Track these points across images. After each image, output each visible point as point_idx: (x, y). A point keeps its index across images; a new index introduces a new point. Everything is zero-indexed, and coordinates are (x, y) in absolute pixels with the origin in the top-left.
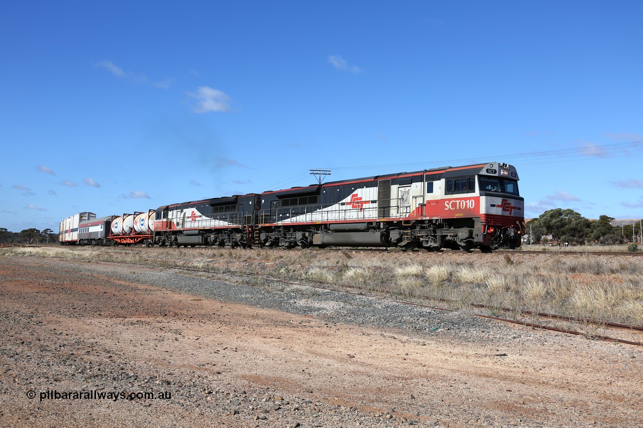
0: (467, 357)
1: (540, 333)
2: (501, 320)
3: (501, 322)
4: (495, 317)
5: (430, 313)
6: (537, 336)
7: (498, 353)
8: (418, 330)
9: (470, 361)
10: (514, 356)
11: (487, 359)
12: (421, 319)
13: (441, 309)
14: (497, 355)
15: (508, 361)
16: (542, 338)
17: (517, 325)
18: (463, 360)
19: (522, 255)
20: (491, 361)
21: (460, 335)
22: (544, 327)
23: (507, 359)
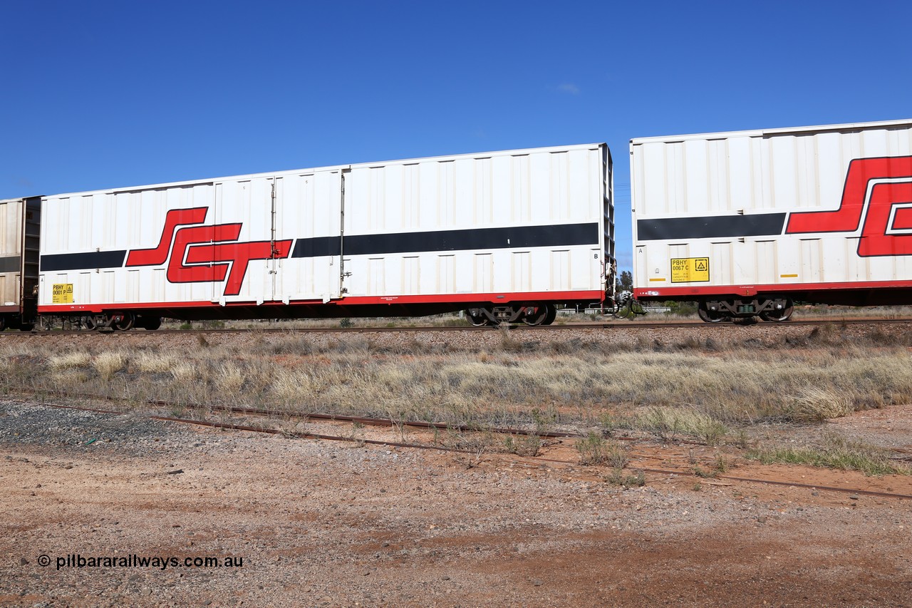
0: (128, 480)
1: (231, 435)
2: (184, 421)
3: (183, 425)
4: (175, 418)
5: (89, 418)
6: (226, 440)
7: (172, 470)
8: (67, 446)
9: (131, 486)
10: (193, 472)
11: (155, 481)
12: (73, 429)
13: (105, 412)
14: (170, 473)
15: (184, 480)
16: (232, 443)
17: (203, 427)
18: (122, 485)
19: (219, 334)
20: (160, 484)
21: (125, 447)
22: (236, 427)
23: (182, 478)
